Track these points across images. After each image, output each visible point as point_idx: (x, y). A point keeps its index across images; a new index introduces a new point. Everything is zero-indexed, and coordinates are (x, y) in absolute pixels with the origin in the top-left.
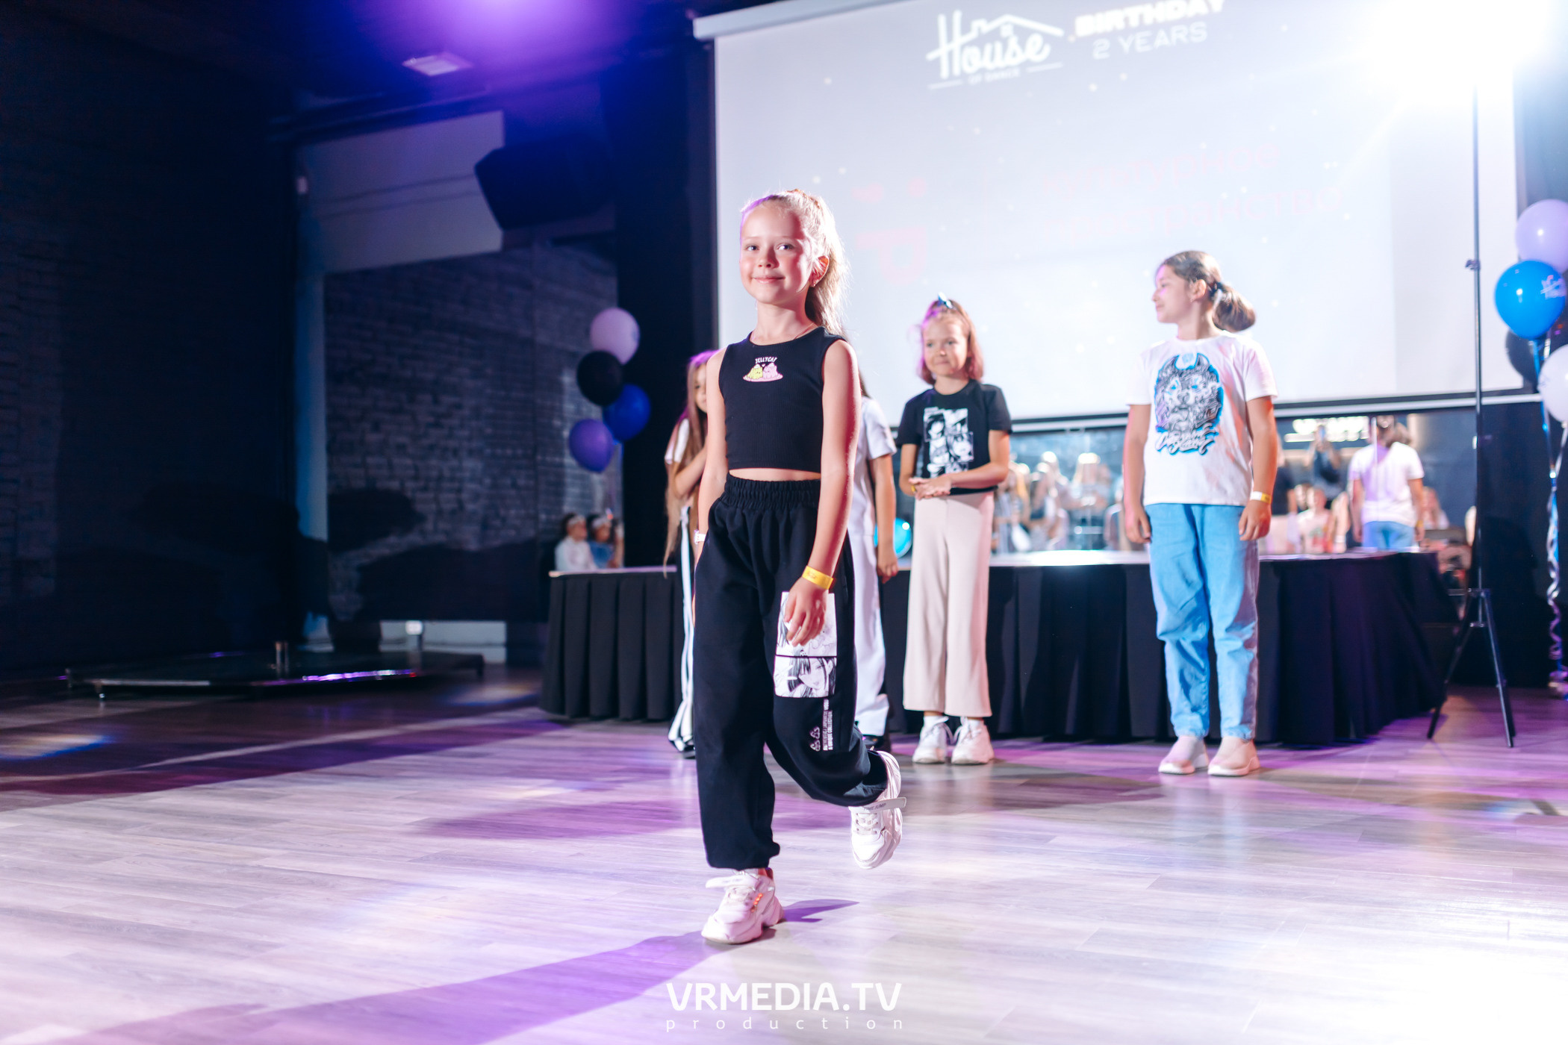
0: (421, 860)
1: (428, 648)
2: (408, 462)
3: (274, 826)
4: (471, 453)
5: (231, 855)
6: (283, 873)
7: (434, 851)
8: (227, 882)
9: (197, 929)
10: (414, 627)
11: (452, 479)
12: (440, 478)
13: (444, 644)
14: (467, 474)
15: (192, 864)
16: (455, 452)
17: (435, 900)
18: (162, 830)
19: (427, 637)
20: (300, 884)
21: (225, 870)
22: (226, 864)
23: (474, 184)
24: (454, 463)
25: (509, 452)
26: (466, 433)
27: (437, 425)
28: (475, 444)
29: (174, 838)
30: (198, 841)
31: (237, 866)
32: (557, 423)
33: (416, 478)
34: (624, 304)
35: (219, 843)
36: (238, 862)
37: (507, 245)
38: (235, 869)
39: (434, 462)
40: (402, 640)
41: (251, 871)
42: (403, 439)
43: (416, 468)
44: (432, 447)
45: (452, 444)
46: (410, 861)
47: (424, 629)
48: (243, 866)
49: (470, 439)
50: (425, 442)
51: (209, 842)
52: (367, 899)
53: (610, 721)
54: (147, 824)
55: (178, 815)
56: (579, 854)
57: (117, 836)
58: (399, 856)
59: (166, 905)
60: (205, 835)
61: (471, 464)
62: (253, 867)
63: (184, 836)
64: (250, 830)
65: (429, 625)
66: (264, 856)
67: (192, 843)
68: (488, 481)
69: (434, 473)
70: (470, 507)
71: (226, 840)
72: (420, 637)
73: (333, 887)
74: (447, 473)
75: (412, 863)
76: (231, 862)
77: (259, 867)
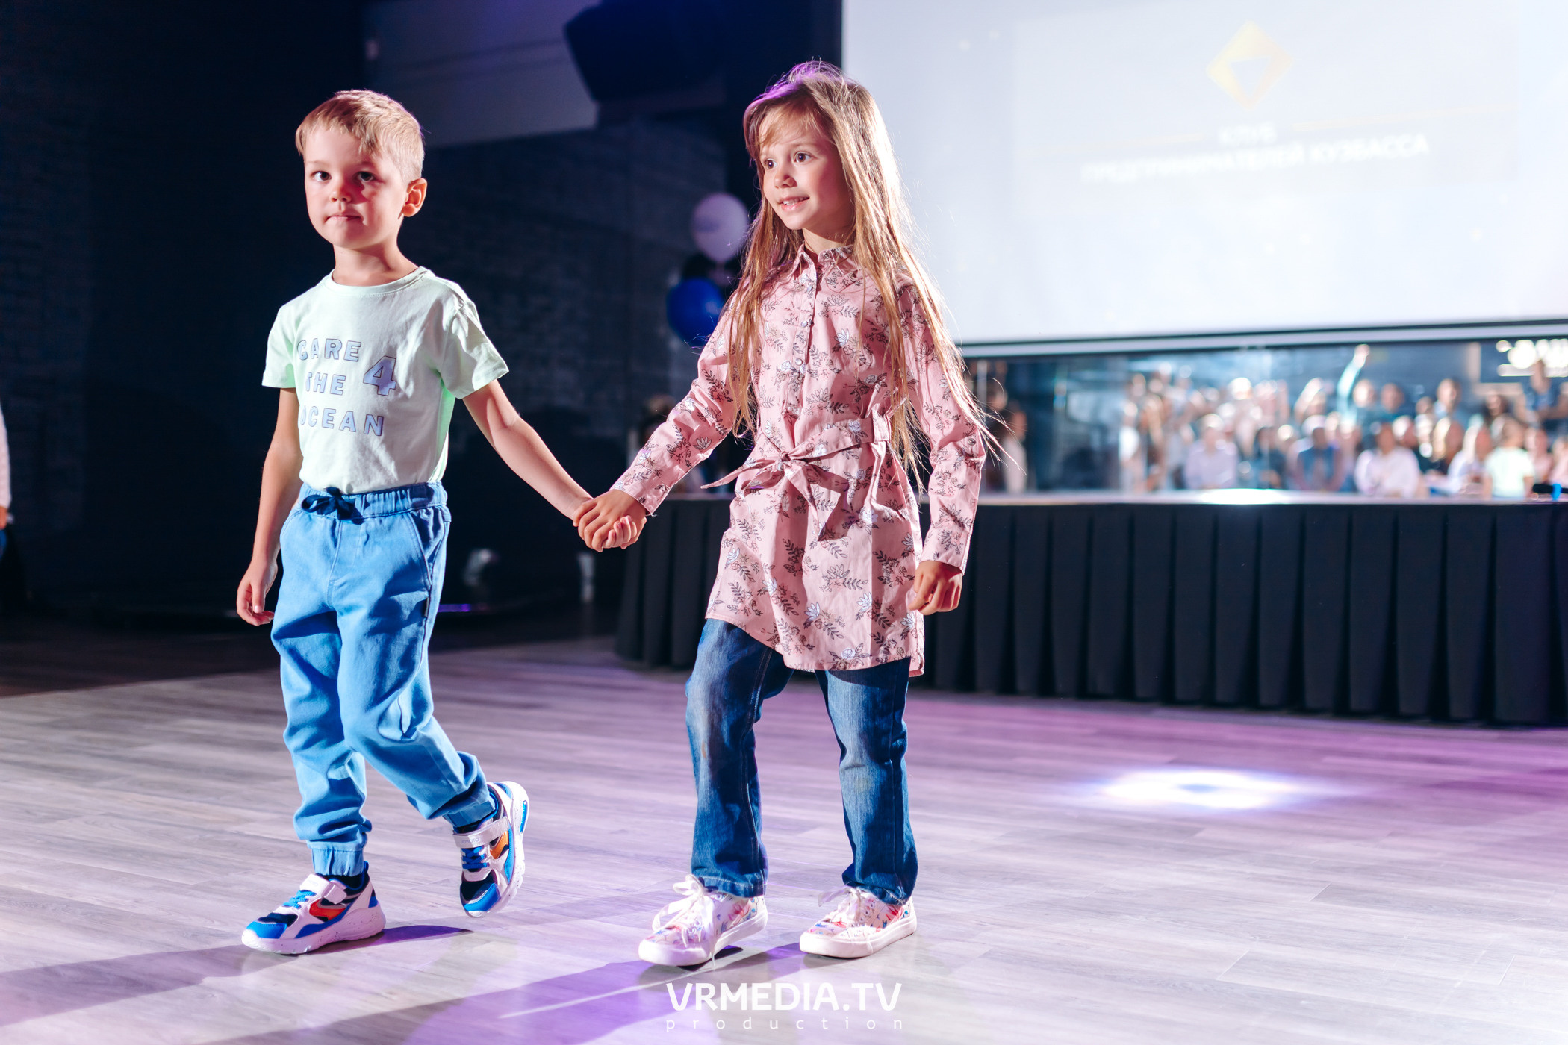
3: (273, 784)
5: (210, 818)
6: (264, 843)
8: (194, 851)
9: (138, 910)
15: (161, 827)
18: (142, 784)
20: (279, 858)
21: (197, 836)
22: (201, 829)
31: (213, 831)
35: (201, 802)
36: (215, 826)
37: (604, 120)
38: (209, 836)
41: (228, 838)
46: (419, 833)
48: (222, 832)
51: (191, 801)
54: (126, 776)
55: (165, 767)
56: (623, 831)
59: (112, 878)
60: (189, 791)
62: (232, 833)
63: (164, 792)
64: (245, 787)
66: (248, 820)
67: (171, 800)
71: (211, 799)
75: (421, 836)
76: (208, 826)
77: (239, 834)
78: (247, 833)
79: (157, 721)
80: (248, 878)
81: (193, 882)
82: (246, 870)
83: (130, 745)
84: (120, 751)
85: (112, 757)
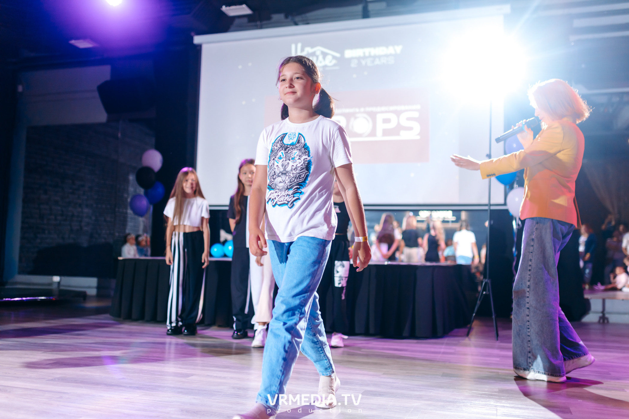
0: (52, 380)
1: (62, 288)
2: (59, 208)
4: (87, 206)
7: (58, 376)
10: (56, 279)
11: (78, 217)
12: (73, 216)
13: (69, 286)
14: (85, 215)
19: (62, 283)
23: (97, 94)
24: (79, 210)
25: (104, 206)
26: (85, 197)
27: (73, 193)
28: (89, 202)
32: (126, 195)
33: (62, 215)
34: (158, 148)
37: (109, 120)
39: (70, 209)
40: (51, 284)
42: (57, 198)
43: (62, 211)
44: (70, 202)
45: (79, 201)
47: (61, 280)
49: (87, 200)
50: (67, 200)
52: (26, 397)
53: (140, 321)
58: (42, 378)
61: (86, 210)
65: (63, 278)
68: (94, 218)
69: (70, 214)
70: (85, 228)
72: (59, 283)
73: (10, 392)
74: (76, 214)
75: (48, 381)
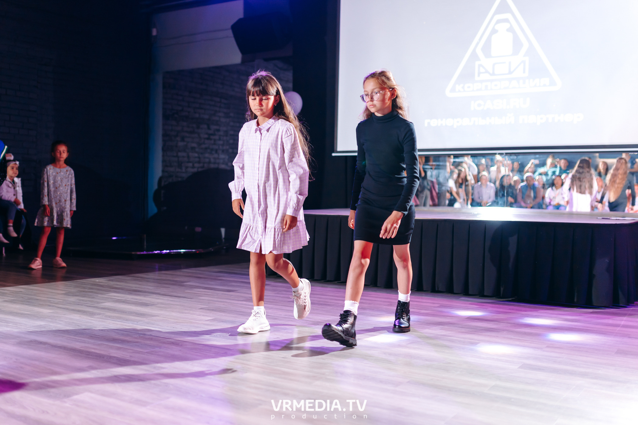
2: (196, 155)
3: (153, 318)
4: (223, 151)
6: (161, 339)
8: (139, 340)
11: (215, 163)
12: (210, 162)
14: (221, 161)
15: (124, 332)
16: (216, 151)
17: (222, 353)
20: (168, 344)
21: (138, 336)
22: (138, 333)
23: (230, 33)
24: (216, 156)
26: (221, 142)
27: (208, 139)
28: (225, 148)
29: (114, 321)
30: (124, 322)
33: (199, 162)
35: (133, 324)
36: (142, 332)
37: (243, 61)
38: (141, 336)
39: (207, 155)
41: (149, 337)
42: (194, 145)
43: (199, 158)
44: (206, 148)
45: (215, 147)
48: (144, 334)
49: (223, 145)
50: (203, 146)
51: (129, 323)
52: (195, 351)
54: (103, 314)
55: (114, 311)
57: (92, 319)
59: (119, 348)
60: (127, 320)
63: (119, 320)
64: (144, 319)
66: (151, 331)
67: (122, 323)
69: (207, 160)
71: (136, 322)
73: (181, 345)
74: (212, 160)
77: (151, 335)
78: (154, 335)
79: (102, 294)
80: (162, 350)
81: (146, 351)
82: (160, 347)
83: (98, 303)
84: (96, 305)
85: (94, 307)
